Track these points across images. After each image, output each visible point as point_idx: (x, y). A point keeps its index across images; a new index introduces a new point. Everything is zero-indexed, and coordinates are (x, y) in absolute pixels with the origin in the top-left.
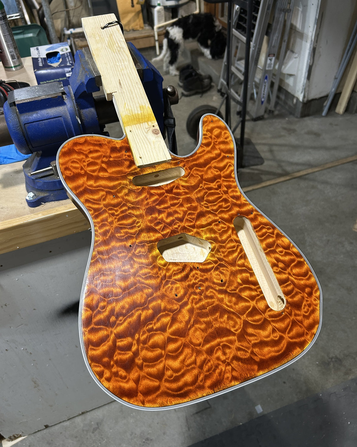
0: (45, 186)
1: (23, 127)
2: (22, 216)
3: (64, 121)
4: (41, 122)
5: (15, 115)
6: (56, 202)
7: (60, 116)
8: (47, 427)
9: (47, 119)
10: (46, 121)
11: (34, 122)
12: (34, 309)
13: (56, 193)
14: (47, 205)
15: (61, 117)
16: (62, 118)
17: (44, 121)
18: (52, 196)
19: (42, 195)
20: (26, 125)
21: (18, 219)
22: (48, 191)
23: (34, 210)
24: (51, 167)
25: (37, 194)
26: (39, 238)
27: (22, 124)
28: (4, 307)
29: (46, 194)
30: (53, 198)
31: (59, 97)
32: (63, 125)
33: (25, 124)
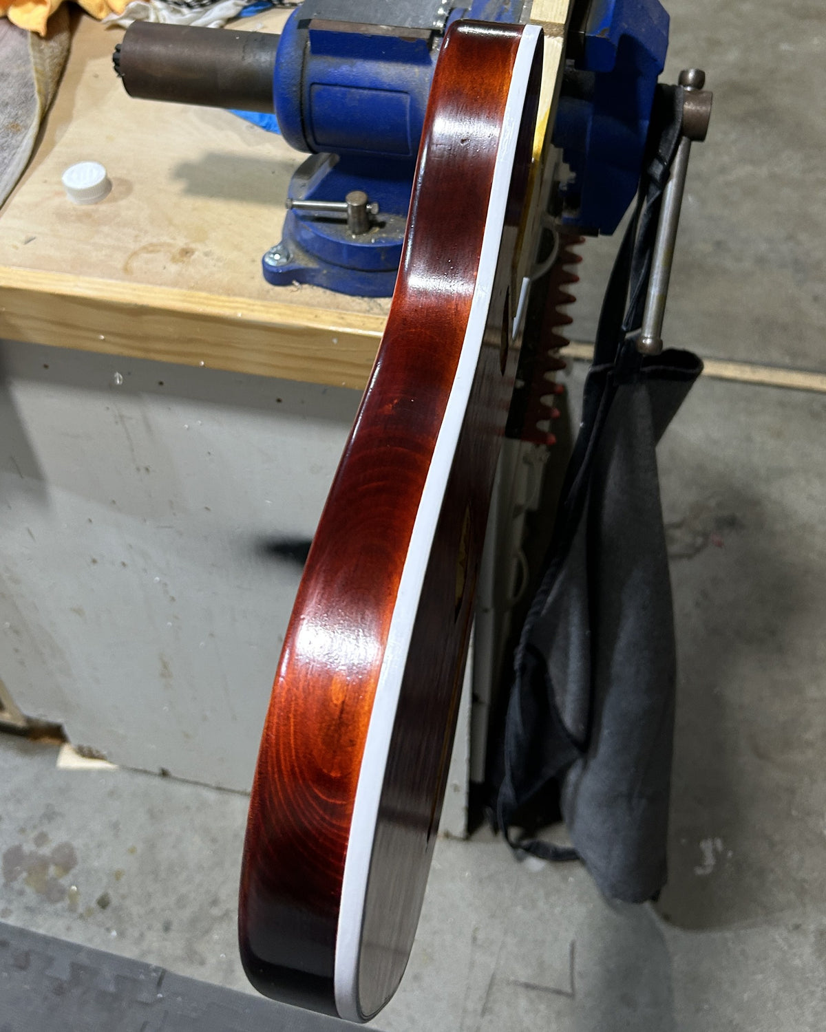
0: (317, 246)
1: (306, 89)
2: (235, 295)
3: (411, 106)
4: (353, 90)
5: (300, 52)
6: (328, 292)
7: (406, 90)
8: (164, 774)
9: (370, 89)
10: (366, 92)
11: (336, 85)
12: (207, 508)
13: (335, 270)
14: (303, 291)
15: (406, 93)
16: (409, 97)
17: (361, 91)
18: (324, 275)
19: (304, 262)
20: (316, 87)
21: (223, 301)
22: (320, 259)
23: (268, 292)
24: (344, 205)
25: (292, 256)
26: (254, 363)
27: (307, 82)
28: (143, 471)
29: (313, 265)
30: (323, 280)
31: (420, 42)
32: (405, 116)
33: (313, 84)
